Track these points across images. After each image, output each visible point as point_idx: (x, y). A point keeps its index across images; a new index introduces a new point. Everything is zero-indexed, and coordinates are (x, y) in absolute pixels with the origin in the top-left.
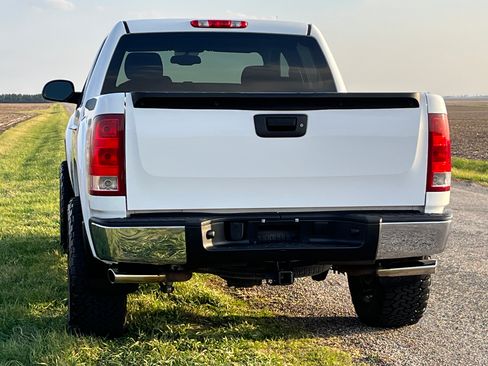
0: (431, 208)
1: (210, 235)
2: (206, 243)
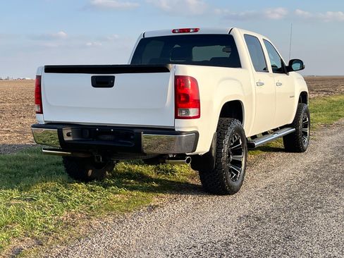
0: (178, 128)
1: (68, 135)
2: (66, 138)
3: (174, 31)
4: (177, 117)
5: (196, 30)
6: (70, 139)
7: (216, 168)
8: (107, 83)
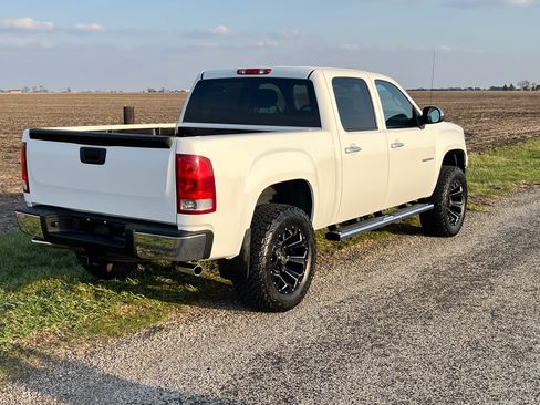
0: (182, 226)
1: (53, 225)
2: (51, 230)
3: (239, 72)
4: (179, 211)
5: (267, 71)
6: (57, 230)
7: (250, 278)
8: (97, 158)
